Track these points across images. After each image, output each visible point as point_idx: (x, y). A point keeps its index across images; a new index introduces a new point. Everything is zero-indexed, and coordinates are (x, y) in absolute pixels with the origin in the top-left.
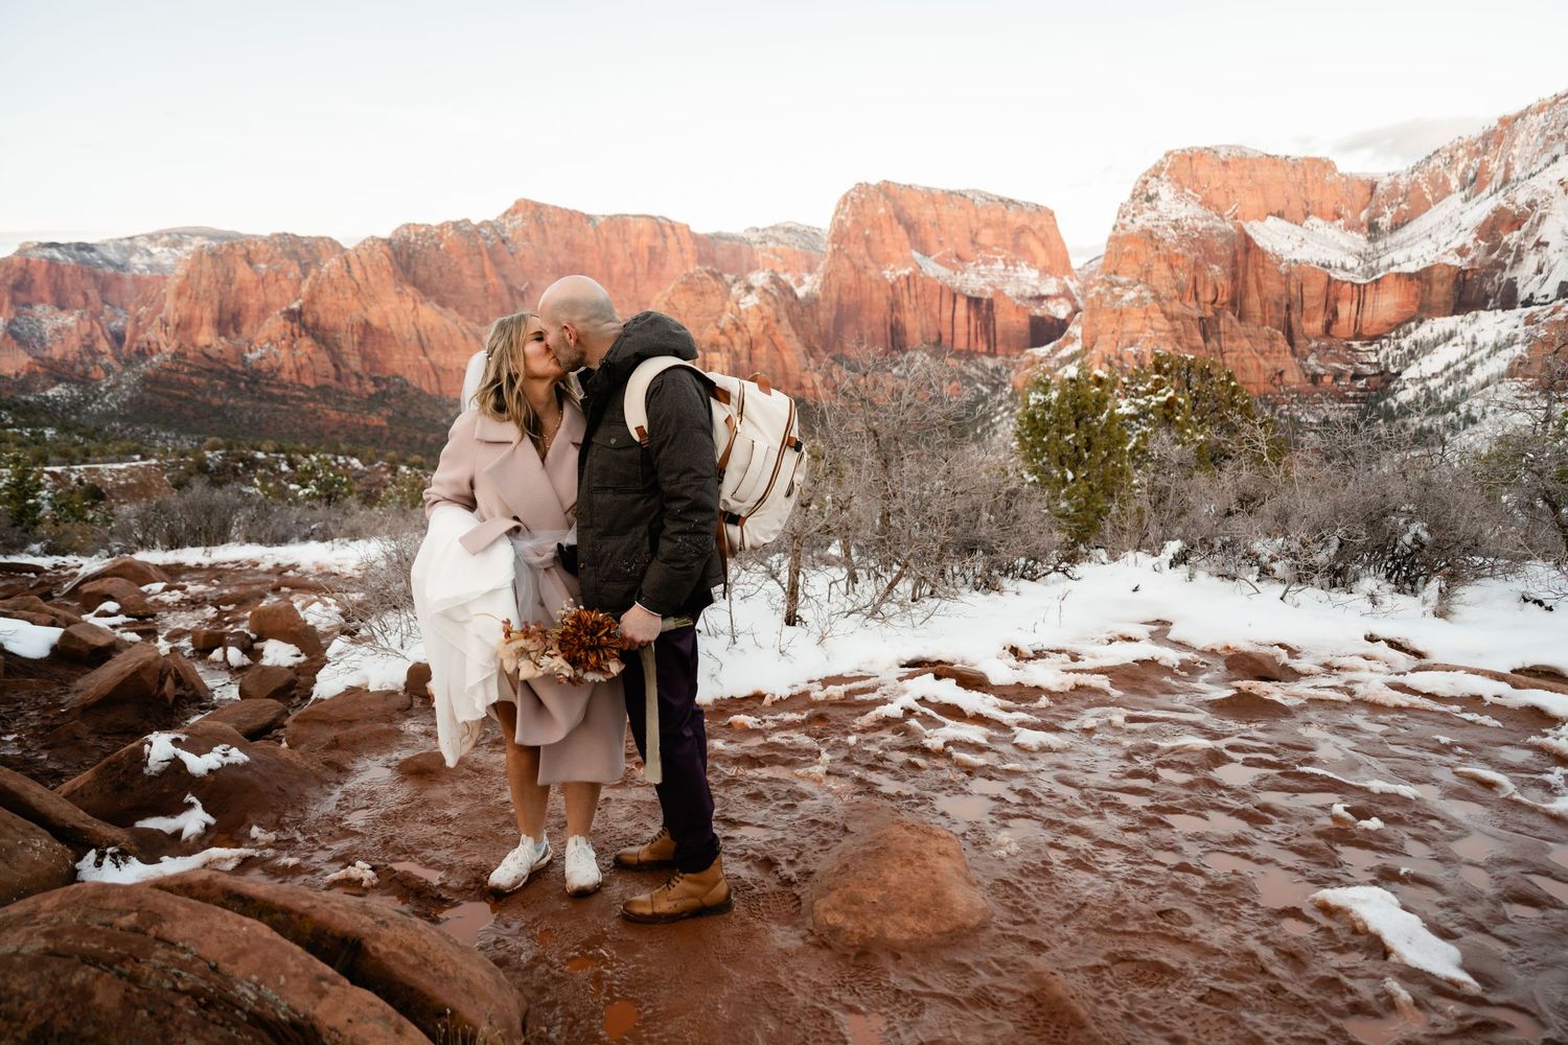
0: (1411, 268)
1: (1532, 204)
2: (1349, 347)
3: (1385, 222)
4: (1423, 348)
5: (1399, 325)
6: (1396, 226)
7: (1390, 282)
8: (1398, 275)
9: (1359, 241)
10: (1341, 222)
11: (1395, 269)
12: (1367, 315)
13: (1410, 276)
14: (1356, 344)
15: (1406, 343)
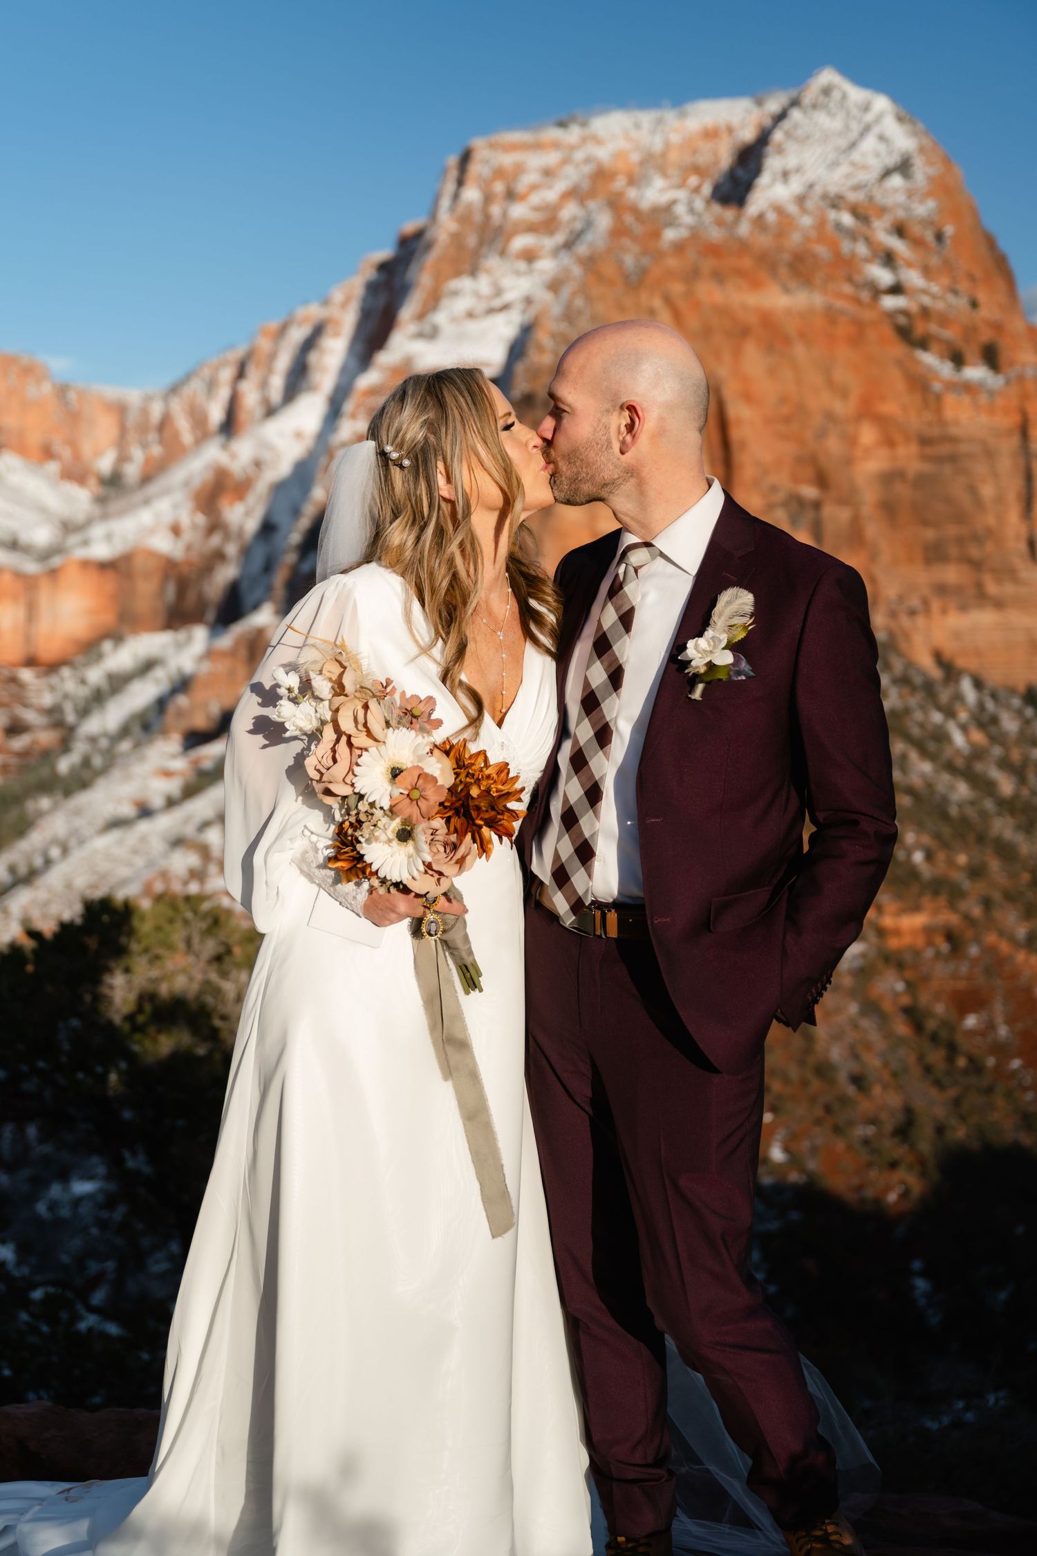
0: (101, 550)
1: (258, 464)
2: (14, 680)
3: (132, 471)
4: (118, 683)
5: (90, 648)
6: (146, 479)
7: (73, 576)
8: (86, 564)
9: (80, 499)
10: (53, 467)
11: (80, 553)
12: (44, 625)
13: (105, 567)
14: (26, 675)
15: (95, 675)
